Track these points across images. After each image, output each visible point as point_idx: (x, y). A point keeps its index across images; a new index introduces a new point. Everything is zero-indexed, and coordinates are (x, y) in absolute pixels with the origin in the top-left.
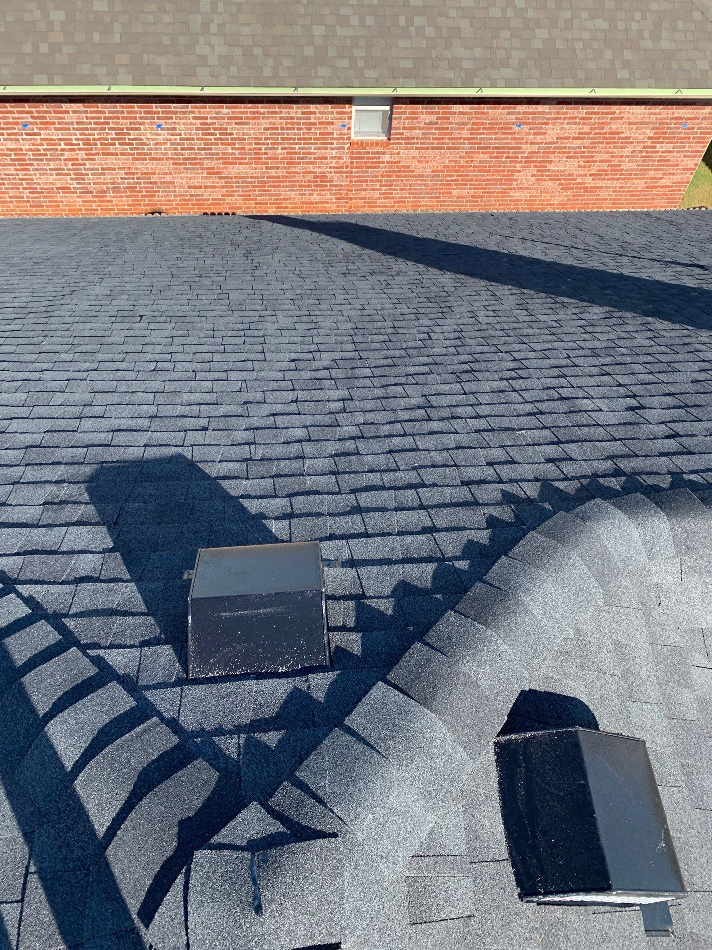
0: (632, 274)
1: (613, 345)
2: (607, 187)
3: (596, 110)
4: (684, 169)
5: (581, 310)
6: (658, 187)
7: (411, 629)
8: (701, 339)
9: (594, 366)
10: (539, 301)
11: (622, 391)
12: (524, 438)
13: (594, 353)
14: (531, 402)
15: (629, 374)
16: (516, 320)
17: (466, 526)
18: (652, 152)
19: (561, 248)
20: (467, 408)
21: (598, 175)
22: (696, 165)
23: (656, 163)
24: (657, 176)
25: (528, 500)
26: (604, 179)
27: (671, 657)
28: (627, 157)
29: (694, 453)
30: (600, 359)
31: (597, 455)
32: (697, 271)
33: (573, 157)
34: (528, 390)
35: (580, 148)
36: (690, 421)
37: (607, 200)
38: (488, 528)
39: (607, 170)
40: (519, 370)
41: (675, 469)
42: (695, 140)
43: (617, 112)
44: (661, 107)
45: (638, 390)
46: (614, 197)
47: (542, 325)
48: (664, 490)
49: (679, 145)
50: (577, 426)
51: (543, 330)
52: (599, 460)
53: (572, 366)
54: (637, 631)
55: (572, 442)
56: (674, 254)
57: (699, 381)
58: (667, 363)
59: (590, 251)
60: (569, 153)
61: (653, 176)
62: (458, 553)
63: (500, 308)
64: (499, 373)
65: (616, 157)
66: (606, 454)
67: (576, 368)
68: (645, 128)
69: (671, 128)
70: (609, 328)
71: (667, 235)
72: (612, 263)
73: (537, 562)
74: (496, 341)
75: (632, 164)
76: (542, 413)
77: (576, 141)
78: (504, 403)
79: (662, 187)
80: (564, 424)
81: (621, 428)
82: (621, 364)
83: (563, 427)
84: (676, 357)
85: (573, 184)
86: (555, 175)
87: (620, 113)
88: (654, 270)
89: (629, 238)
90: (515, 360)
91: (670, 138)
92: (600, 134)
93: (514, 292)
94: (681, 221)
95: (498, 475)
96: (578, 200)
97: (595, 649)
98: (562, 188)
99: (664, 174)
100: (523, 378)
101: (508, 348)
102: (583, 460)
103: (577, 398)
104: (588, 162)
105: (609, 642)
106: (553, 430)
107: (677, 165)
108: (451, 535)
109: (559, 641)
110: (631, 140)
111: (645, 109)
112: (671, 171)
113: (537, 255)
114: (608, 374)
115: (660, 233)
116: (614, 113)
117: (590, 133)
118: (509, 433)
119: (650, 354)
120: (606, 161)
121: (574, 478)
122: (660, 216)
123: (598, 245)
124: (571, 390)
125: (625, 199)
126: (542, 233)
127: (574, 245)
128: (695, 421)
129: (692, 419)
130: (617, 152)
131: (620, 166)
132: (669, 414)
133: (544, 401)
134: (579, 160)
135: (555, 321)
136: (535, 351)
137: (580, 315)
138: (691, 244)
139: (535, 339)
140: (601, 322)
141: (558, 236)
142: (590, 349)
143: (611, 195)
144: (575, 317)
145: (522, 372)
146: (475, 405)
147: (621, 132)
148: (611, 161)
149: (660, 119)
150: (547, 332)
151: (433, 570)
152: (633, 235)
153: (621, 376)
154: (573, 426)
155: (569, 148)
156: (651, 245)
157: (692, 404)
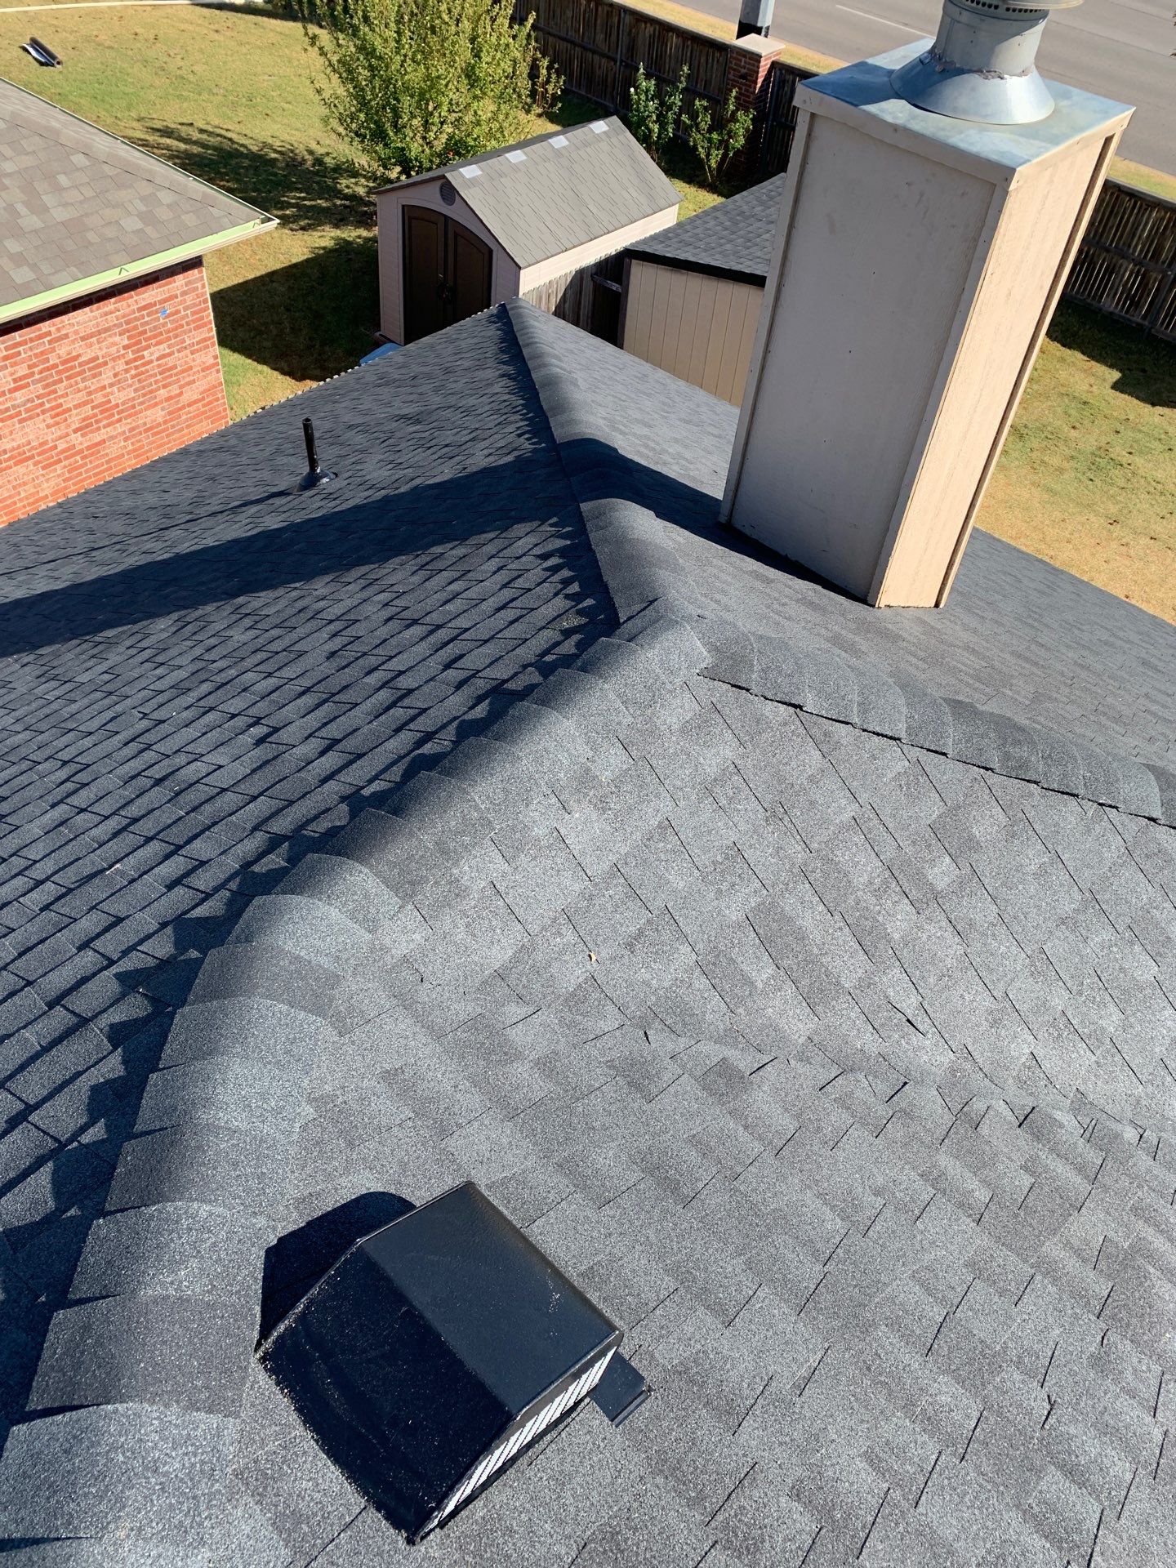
0: (192, 548)
1: (204, 664)
2: (112, 438)
3: (18, 339)
4: (203, 370)
5: (139, 636)
6: (183, 407)
7: (43, 1299)
8: (317, 593)
9: (186, 708)
10: (70, 655)
11: (240, 722)
12: (122, 873)
13: (180, 689)
14: (114, 814)
15: (239, 693)
16: (44, 702)
17: (80, 1069)
18: (144, 365)
19: (75, 558)
20: (15, 881)
21: (87, 426)
22: (216, 357)
23: (159, 377)
24: (172, 394)
25: (163, 964)
26: (99, 429)
27: (473, 1038)
28: (111, 385)
29: (364, 754)
30: (191, 694)
31: (239, 835)
32: (278, 501)
33: (30, 418)
34: (101, 798)
35: (31, 400)
36: (344, 714)
37: (123, 455)
38: (115, 1048)
39: (95, 415)
40: (78, 774)
41: (350, 790)
42: (192, 326)
43: (53, 329)
44: (113, 300)
45: (260, 709)
46: (131, 448)
47: (87, 689)
48: (343, 827)
49: (173, 341)
50: (194, 809)
51: (92, 696)
52: (242, 840)
53: (156, 725)
54: (407, 1037)
55: (195, 837)
56: (239, 492)
57: (336, 652)
58: (284, 650)
59: (120, 544)
60: (19, 413)
61: (166, 395)
62: (83, 1121)
63: (13, 696)
64: (46, 797)
65: (96, 391)
66: (249, 826)
67: (162, 726)
68: (110, 336)
69: (147, 323)
70: (189, 643)
71: (220, 470)
72: (160, 545)
73: (206, 1049)
74: (23, 751)
75: (125, 392)
76: (135, 821)
77: (17, 394)
78: (71, 840)
79: (189, 405)
80: (174, 818)
81: (256, 777)
82: (224, 684)
83: (174, 822)
84: (295, 635)
85: (57, 455)
86: (20, 454)
87: (58, 330)
88: (222, 527)
89: (170, 498)
90: (65, 763)
91: (155, 336)
92: (48, 369)
93: (25, 660)
94: (233, 442)
95: (103, 955)
96: (81, 474)
97: (356, 1107)
98: (44, 468)
99: (181, 387)
100: (87, 784)
101: (47, 752)
102: (221, 854)
103: (178, 770)
104: (58, 415)
105: (374, 1083)
106: (161, 836)
107: (191, 368)
108: (60, 1100)
109: (295, 1137)
110: (101, 360)
111: (92, 311)
112: (187, 380)
113: (41, 586)
114: (211, 709)
115: (210, 472)
116: (49, 333)
117: (33, 374)
118: (96, 881)
119: (259, 650)
120: (85, 403)
121: (216, 889)
122: (201, 448)
123: (129, 530)
124: (166, 762)
125: (149, 444)
126: (37, 549)
127: (93, 545)
128: (350, 710)
129: (346, 709)
130: (93, 384)
131: (109, 401)
132: (313, 720)
133: (132, 800)
134: (42, 417)
135: (106, 672)
136: (91, 733)
137: (138, 645)
138: (257, 467)
139: (86, 715)
140: (174, 640)
141: (63, 542)
142: (171, 688)
143: (125, 447)
144: (133, 651)
145: (83, 777)
146: (26, 869)
147: (79, 356)
148: (92, 401)
149: (124, 317)
150: (99, 695)
151: (49, 1178)
152: (174, 491)
153: (230, 702)
154: (187, 813)
155: (14, 407)
156: (204, 494)
157: (338, 688)
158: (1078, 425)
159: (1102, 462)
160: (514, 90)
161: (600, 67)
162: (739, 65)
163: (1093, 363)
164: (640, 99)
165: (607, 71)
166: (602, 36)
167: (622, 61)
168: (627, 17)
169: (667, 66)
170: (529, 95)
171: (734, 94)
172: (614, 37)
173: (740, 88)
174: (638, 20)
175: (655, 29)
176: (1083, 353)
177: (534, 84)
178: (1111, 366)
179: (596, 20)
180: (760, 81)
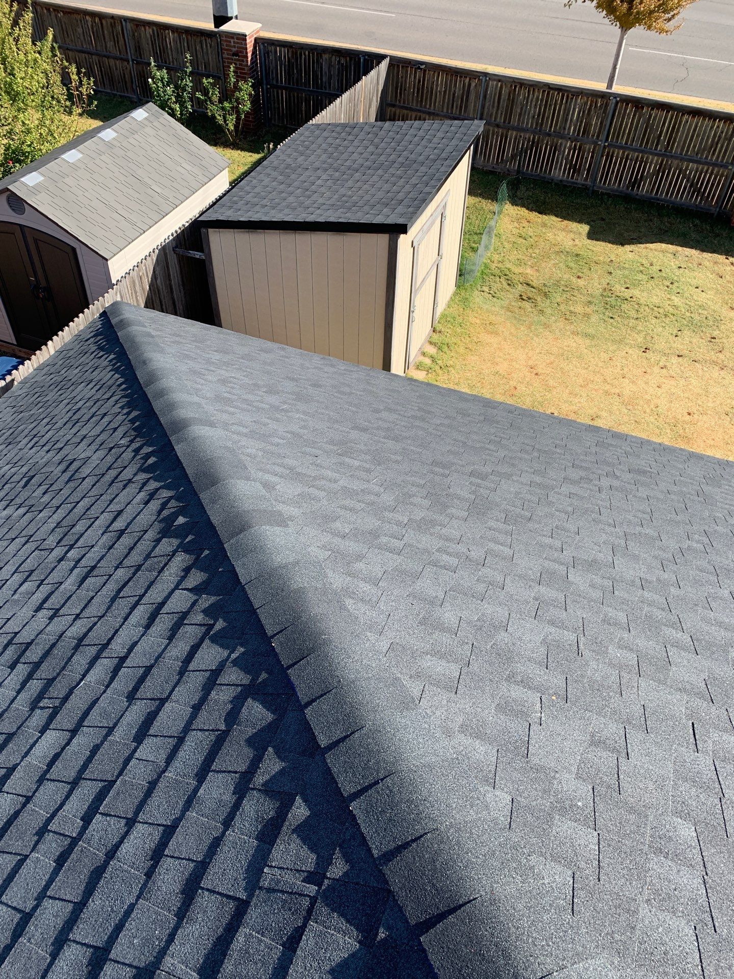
158: (580, 274)
159: (612, 300)
160: (53, 97)
161: (116, 69)
162: (231, 46)
163: (566, 222)
164: (158, 87)
165: (123, 70)
166: (112, 43)
167: (133, 60)
168: (128, 24)
169: (171, 57)
170: (66, 99)
171: (232, 69)
172: (121, 42)
173: (235, 64)
174: (137, 26)
175: (153, 30)
176: (557, 216)
177: (68, 90)
178: (580, 222)
179: (103, 32)
180: (250, 55)
